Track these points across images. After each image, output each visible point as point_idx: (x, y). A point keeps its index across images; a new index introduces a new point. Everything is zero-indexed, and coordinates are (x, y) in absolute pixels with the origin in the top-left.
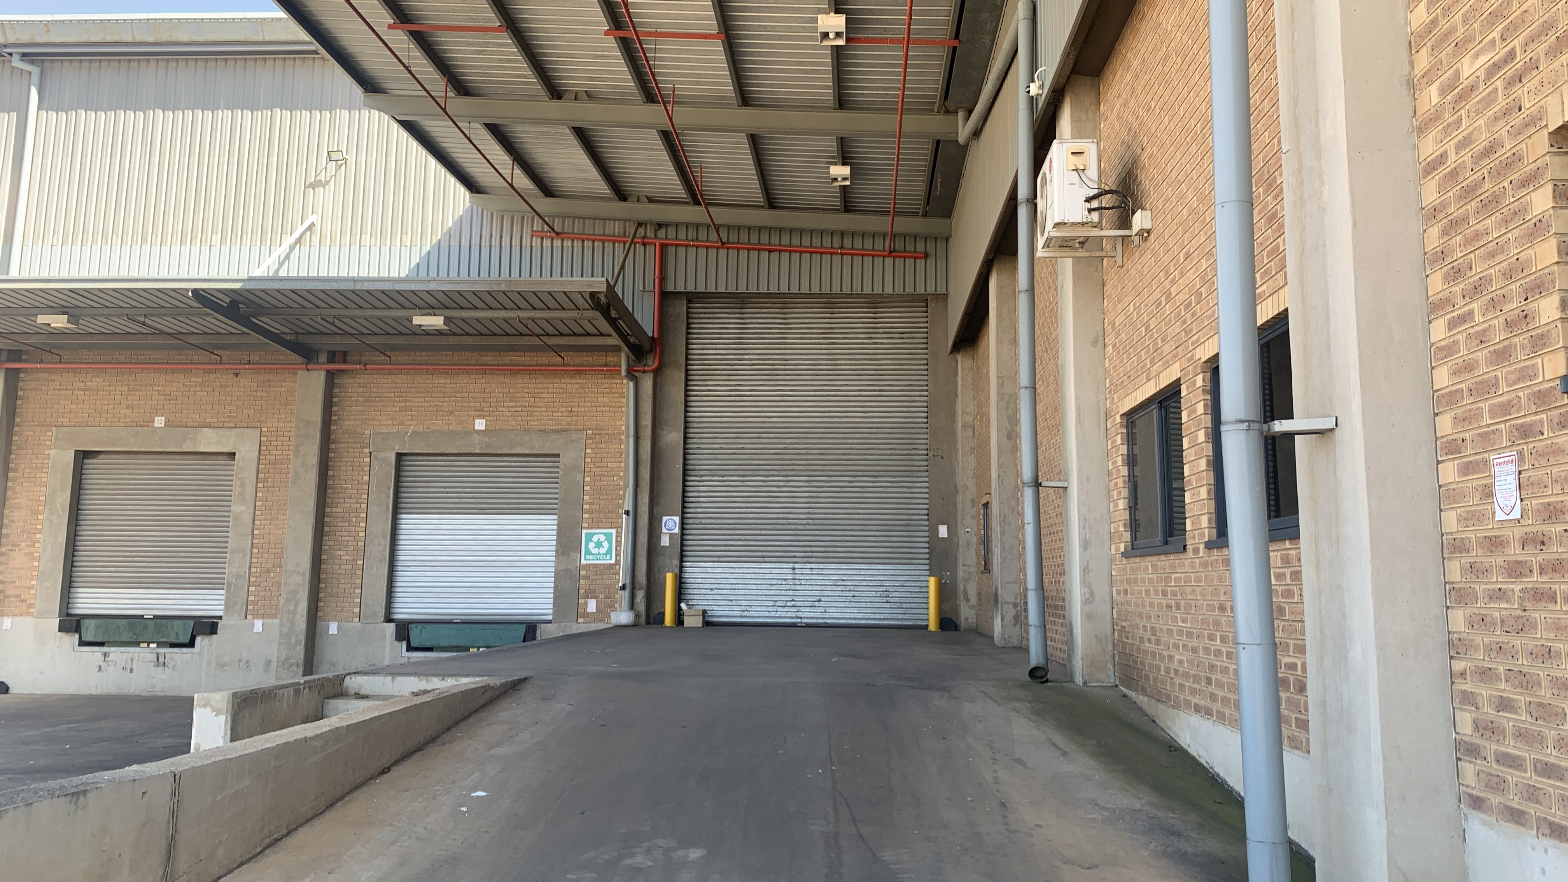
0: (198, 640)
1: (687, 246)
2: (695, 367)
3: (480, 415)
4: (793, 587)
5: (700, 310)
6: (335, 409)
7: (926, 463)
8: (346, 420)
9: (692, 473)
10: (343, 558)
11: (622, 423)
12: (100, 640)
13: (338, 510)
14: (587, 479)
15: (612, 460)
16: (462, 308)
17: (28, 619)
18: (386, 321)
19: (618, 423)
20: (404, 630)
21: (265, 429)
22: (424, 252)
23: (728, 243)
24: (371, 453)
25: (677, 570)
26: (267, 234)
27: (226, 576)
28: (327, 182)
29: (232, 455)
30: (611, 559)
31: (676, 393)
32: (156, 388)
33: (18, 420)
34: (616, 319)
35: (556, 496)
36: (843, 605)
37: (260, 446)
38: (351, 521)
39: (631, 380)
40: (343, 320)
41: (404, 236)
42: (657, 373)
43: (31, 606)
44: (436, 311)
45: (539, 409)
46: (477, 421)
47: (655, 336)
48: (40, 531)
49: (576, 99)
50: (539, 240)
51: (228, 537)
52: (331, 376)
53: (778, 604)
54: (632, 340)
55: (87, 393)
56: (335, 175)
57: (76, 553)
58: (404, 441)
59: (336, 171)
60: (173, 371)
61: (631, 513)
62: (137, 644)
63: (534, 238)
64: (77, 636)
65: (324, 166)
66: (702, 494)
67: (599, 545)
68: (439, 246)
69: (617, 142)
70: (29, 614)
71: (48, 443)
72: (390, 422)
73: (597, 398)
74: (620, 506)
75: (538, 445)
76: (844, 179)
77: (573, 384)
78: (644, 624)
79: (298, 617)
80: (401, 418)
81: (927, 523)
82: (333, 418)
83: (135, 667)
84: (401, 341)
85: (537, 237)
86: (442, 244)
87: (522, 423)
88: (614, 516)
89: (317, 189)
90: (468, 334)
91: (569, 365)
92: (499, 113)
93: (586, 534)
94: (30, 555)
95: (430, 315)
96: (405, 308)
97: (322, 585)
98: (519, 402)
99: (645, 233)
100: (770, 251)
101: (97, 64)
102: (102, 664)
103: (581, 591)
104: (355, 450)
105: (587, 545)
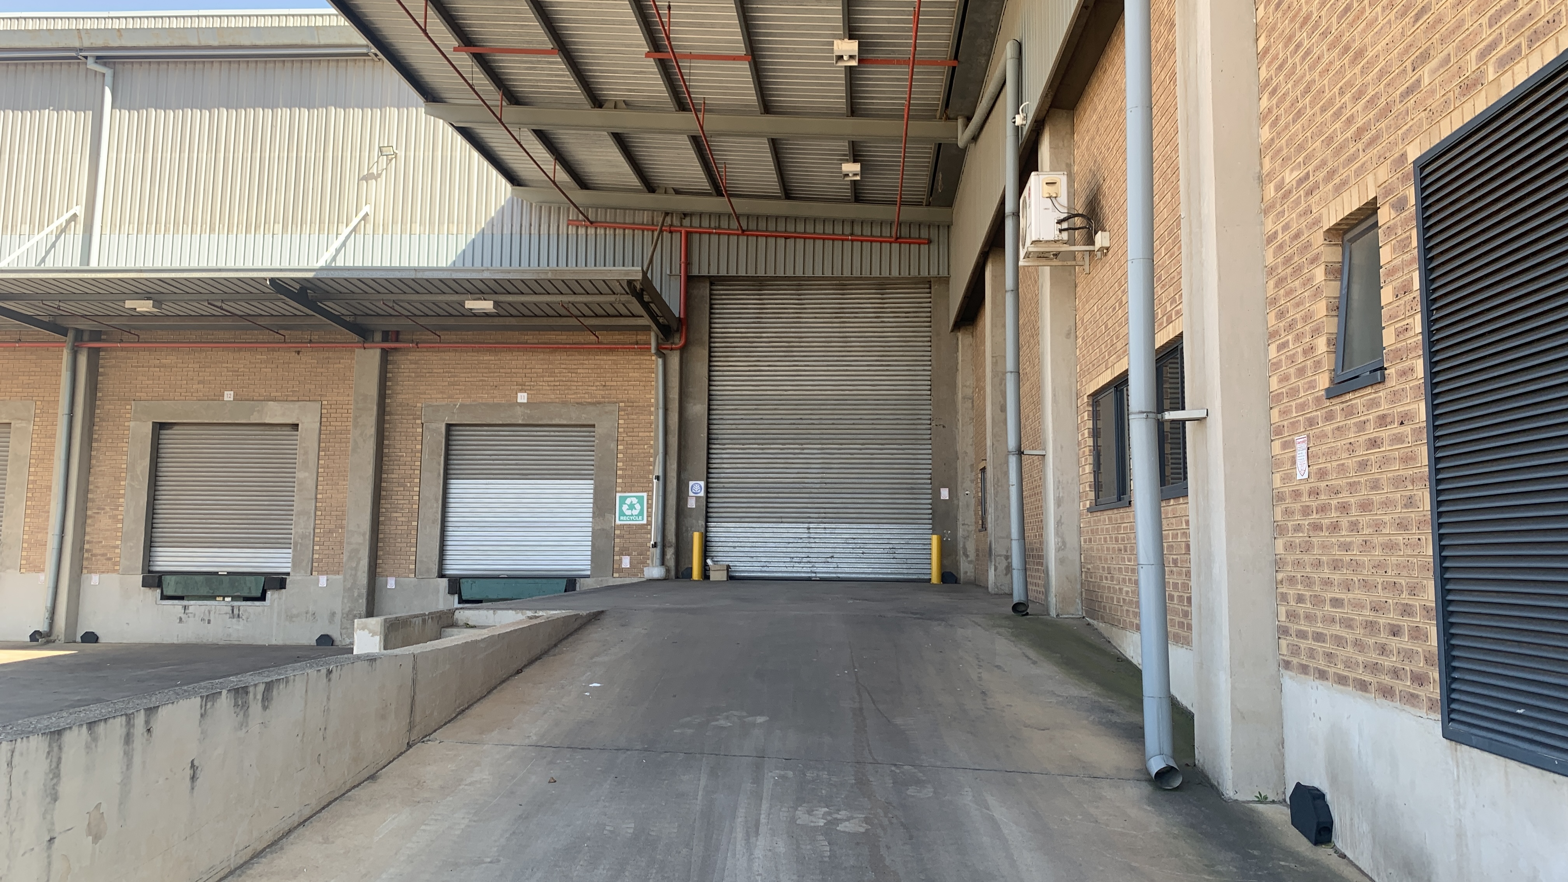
0: (269, 594)
1: (710, 233)
2: (717, 345)
3: (522, 389)
4: (808, 545)
5: (722, 292)
6: (389, 384)
7: (929, 432)
8: (400, 393)
9: (716, 442)
11: (651, 396)
12: (180, 594)
13: (393, 476)
14: (620, 447)
15: (643, 430)
16: (510, 293)
17: (115, 576)
18: (439, 304)
19: (648, 396)
20: (455, 585)
21: (325, 403)
22: (469, 240)
23: (748, 230)
24: (423, 424)
25: (703, 530)
26: (324, 223)
27: (292, 536)
28: (379, 175)
29: (295, 426)
30: (643, 520)
31: (700, 369)
32: (225, 365)
33: (99, 394)
34: (648, 303)
35: (592, 463)
36: (853, 560)
37: (321, 418)
38: (407, 486)
39: (660, 357)
40: (401, 304)
41: (451, 225)
42: (683, 350)
43: (116, 564)
44: (486, 296)
45: (576, 384)
46: (519, 394)
47: (682, 316)
48: (123, 496)
49: (615, 108)
50: (574, 229)
51: (293, 501)
52: (385, 353)
53: (795, 560)
54: (661, 320)
55: (162, 369)
56: (386, 169)
57: (155, 516)
58: (453, 413)
59: (387, 165)
60: (240, 350)
61: (661, 478)
62: (213, 598)
63: (570, 227)
64: (159, 591)
65: (376, 160)
66: (725, 461)
67: (632, 507)
68: (483, 234)
69: (648, 143)
70: (115, 571)
71: (128, 415)
72: (440, 396)
73: (628, 373)
74: (652, 472)
75: (575, 416)
76: (855, 175)
77: (606, 361)
78: (674, 578)
79: (359, 573)
80: (450, 392)
81: (930, 486)
82: (387, 392)
83: (212, 619)
84: (451, 321)
85: (572, 225)
86: (485, 232)
87: (560, 396)
88: (645, 480)
89: (370, 182)
90: (512, 316)
91: (602, 343)
92: (546, 119)
93: (620, 497)
94: (114, 517)
95: (481, 299)
96: (457, 293)
97: (380, 544)
98: (557, 377)
99: (672, 221)
100: (786, 238)
101: (165, 66)
102: (183, 616)
103: (617, 549)
104: (409, 421)
105: (621, 507)
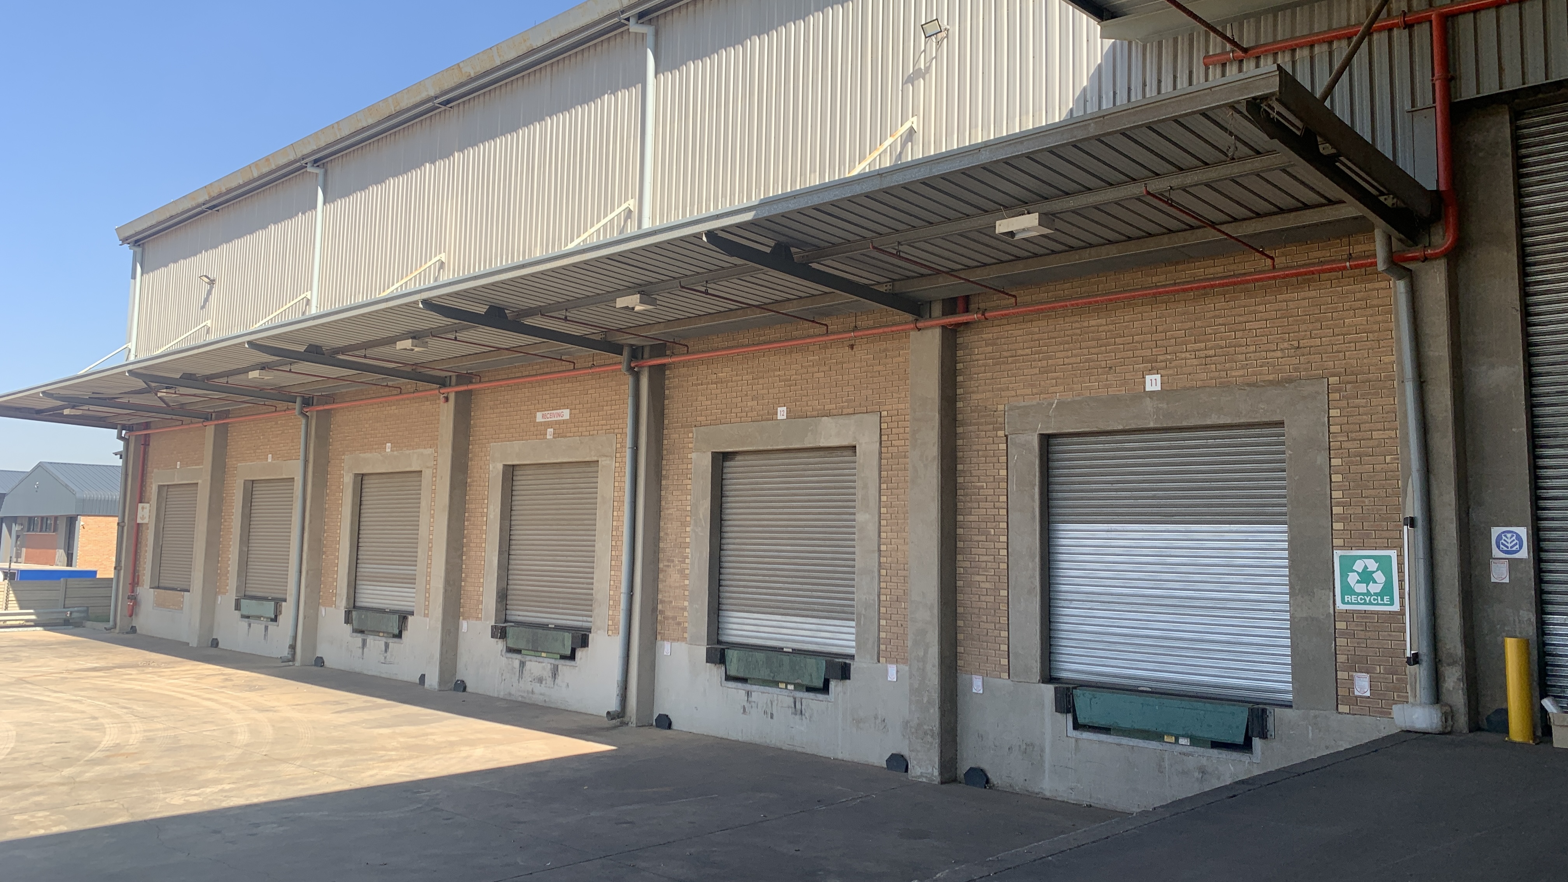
0: (833, 684)
3: (1152, 369)
5: (1542, 127)
6: (960, 379)
8: (973, 393)
10: (982, 585)
11: (1394, 358)
12: (741, 675)
13: (972, 518)
14: (1335, 462)
15: (1380, 426)
17: (683, 644)
19: (1384, 359)
20: (1068, 696)
21: (884, 413)
24: (1006, 436)
25: (1531, 631)
27: (854, 604)
29: (853, 449)
32: (777, 373)
35: (1283, 492)
37: (881, 435)
38: (989, 534)
39: (1399, 279)
40: (916, 245)
42: (1454, 257)
43: (685, 630)
44: (1030, 208)
45: (1243, 349)
46: (1148, 378)
47: (1443, 188)
48: (689, 546)
51: (854, 553)
52: (951, 334)
54: (1389, 201)
55: (719, 385)
56: (936, 57)
58: (1048, 416)
59: (937, 50)
60: (790, 351)
61: (1420, 523)
62: (775, 683)
65: (923, 48)
67: (1366, 577)
70: (684, 639)
71: (691, 446)
72: (1029, 391)
73: (1343, 319)
74: (1400, 508)
75: (1242, 409)
77: (1296, 300)
78: (1466, 731)
79: (930, 666)
80: (1042, 383)
82: (957, 391)
83: (775, 712)
87: (1217, 374)
88: (1391, 526)
89: (916, 82)
91: (1280, 268)
93: (1341, 557)
94: (681, 572)
95: (1020, 213)
96: (986, 211)
97: (960, 623)
98: (1209, 341)
102: (745, 704)
103: (1341, 658)
104: (988, 434)
105: (1344, 576)
